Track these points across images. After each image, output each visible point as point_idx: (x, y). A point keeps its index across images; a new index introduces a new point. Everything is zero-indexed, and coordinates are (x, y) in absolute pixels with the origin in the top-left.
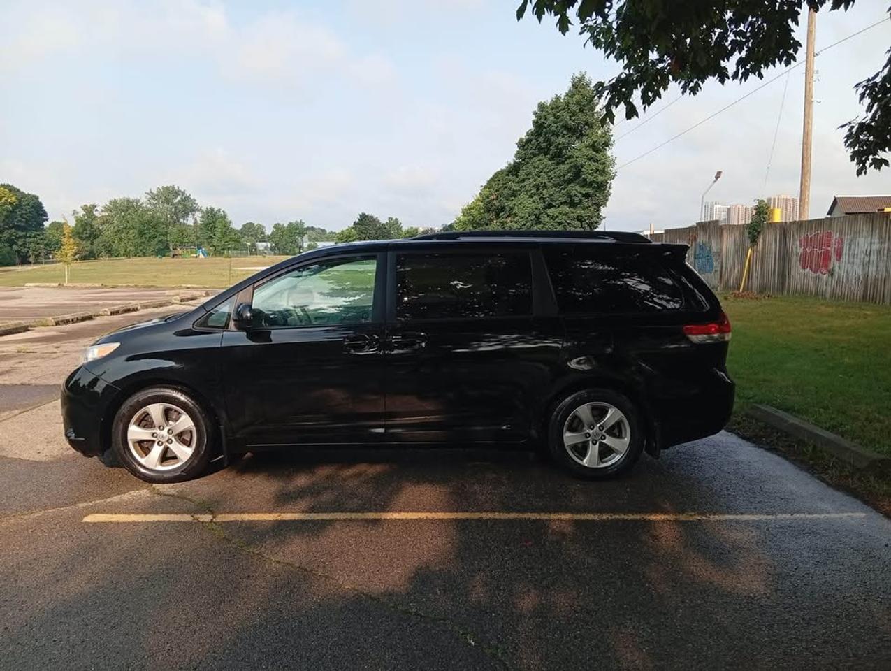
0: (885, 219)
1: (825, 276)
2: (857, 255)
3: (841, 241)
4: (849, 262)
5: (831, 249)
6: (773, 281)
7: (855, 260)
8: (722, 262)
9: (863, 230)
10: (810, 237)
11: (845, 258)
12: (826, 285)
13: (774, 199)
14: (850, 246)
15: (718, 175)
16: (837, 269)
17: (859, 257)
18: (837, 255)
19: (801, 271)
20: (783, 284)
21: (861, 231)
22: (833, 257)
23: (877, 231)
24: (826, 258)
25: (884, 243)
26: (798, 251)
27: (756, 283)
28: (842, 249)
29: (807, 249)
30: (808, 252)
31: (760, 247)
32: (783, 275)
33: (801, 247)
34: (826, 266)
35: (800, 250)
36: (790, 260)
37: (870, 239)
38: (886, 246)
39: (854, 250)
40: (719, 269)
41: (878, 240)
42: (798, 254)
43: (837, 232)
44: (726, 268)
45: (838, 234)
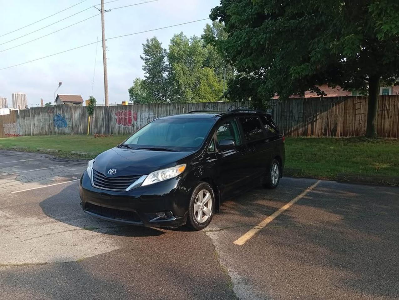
0: (155, 106)
1: (130, 127)
2: (144, 119)
3: (136, 114)
4: (141, 122)
5: (132, 117)
6: (103, 129)
7: (144, 120)
8: (73, 123)
9: (146, 110)
10: (120, 112)
11: (139, 119)
12: (131, 130)
13: (16, 94)
14: (140, 116)
15: (60, 84)
16: (135, 124)
17: (145, 119)
18: (135, 119)
19: (117, 125)
20: (109, 130)
21: (145, 110)
22: (133, 120)
23: (152, 110)
24: (130, 120)
25: (156, 114)
26: (115, 117)
27: (94, 131)
28: (137, 117)
29: (120, 117)
30: (121, 118)
31: (94, 116)
32: (108, 127)
33: (116, 115)
34: (130, 123)
35: (116, 117)
36: (112, 121)
37: (149, 113)
38: (156, 115)
39: (143, 117)
40: (71, 126)
41: (153, 114)
42: (115, 119)
43: (133, 110)
44: (76, 125)
45: (134, 111)
